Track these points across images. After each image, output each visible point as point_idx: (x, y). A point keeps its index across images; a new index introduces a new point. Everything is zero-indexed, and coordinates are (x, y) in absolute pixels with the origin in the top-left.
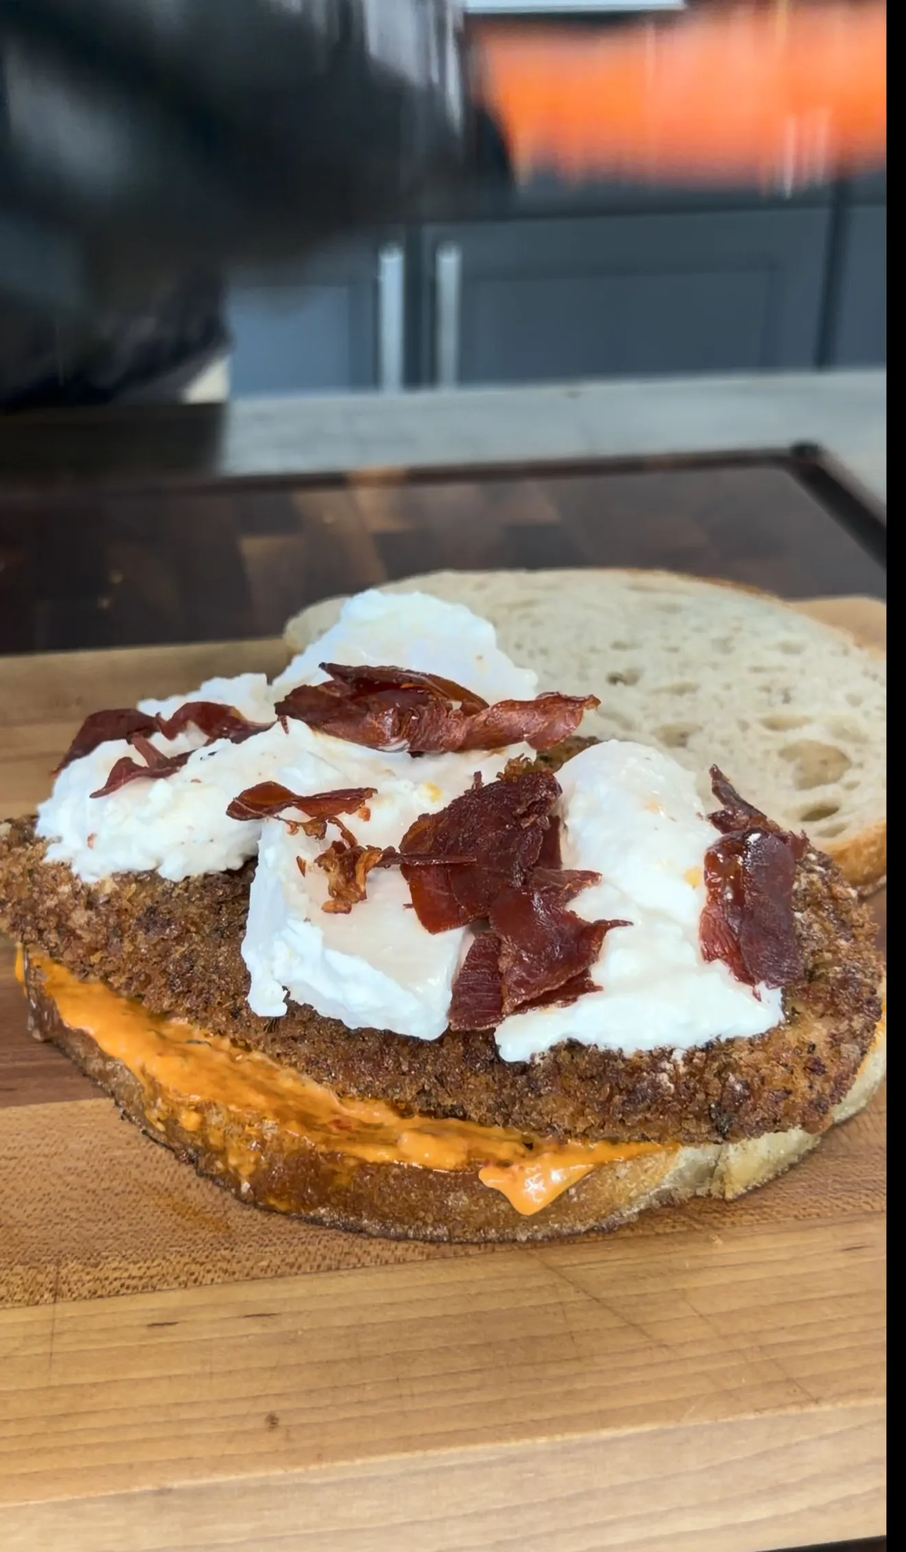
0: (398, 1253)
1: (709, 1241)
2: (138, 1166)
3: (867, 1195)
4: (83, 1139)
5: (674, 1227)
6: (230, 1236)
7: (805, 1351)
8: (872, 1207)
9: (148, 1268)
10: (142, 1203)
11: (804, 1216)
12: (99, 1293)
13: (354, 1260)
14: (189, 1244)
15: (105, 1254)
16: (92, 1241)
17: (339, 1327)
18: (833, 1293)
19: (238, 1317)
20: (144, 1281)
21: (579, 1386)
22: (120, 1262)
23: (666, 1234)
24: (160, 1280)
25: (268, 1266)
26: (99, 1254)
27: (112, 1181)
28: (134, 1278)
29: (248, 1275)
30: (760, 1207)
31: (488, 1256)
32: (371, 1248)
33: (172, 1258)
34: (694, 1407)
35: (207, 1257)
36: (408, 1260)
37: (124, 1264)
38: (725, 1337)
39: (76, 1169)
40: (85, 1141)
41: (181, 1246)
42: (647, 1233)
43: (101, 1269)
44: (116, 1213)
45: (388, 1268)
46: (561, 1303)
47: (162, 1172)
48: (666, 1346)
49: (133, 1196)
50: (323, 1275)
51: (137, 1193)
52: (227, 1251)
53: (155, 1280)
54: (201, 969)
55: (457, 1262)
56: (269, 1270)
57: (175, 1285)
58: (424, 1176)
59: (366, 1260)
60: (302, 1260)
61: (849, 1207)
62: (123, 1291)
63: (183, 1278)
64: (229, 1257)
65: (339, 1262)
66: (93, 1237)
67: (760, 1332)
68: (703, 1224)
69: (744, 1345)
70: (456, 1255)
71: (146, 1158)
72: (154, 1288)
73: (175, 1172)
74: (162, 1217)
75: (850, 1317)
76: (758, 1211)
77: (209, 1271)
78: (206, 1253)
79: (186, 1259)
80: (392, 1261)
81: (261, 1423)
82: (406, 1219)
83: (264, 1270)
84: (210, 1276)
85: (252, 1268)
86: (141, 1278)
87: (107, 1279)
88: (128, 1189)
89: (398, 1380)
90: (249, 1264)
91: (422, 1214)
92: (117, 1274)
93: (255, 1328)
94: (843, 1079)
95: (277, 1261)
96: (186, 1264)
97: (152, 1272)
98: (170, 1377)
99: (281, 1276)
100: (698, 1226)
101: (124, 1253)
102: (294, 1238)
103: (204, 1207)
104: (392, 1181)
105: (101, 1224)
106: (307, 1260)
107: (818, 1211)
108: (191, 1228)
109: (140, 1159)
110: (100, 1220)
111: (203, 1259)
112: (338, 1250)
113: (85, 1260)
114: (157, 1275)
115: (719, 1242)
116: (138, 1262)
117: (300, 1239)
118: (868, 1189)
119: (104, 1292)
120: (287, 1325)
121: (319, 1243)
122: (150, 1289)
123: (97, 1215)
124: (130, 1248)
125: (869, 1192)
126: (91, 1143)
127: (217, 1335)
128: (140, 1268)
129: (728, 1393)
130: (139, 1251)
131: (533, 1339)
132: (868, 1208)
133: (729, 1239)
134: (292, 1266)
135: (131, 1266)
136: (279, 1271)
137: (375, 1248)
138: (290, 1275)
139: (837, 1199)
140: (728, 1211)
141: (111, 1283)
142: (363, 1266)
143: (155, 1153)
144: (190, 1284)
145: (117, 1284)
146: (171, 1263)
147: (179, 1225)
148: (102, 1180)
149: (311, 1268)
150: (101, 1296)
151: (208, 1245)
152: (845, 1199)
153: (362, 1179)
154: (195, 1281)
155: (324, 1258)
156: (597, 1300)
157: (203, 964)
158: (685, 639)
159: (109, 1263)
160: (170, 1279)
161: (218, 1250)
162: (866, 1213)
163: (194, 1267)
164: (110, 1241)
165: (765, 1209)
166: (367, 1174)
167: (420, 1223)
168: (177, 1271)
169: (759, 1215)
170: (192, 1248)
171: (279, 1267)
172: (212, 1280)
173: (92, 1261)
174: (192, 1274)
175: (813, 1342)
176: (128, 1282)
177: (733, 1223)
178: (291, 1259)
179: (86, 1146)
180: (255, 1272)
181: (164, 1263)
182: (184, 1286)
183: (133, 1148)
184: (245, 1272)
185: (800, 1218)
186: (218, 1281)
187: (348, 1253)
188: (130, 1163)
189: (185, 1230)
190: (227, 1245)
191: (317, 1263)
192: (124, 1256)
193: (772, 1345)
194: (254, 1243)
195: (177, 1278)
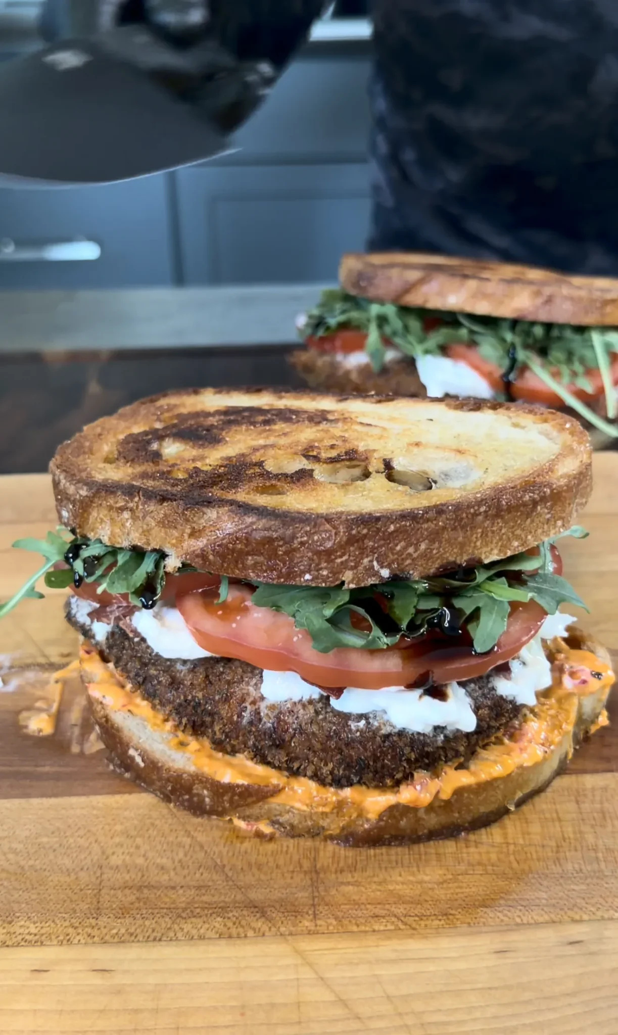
0: (202, 931)
3: (520, 910)
4: (26, 827)
5: (386, 926)
6: (98, 909)
8: (522, 920)
9: (42, 928)
10: (50, 878)
12: (7, 944)
13: (171, 934)
14: (71, 912)
15: (18, 914)
16: (12, 905)
17: (151, 985)
18: (480, 986)
19: (89, 971)
20: (37, 937)
22: (26, 921)
24: (47, 937)
25: (117, 934)
26: (14, 914)
27: (36, 860)
28: (31, 934)
29: (102, 939)
31: (259, 938)
32: (185, 926)
33: (58, 922)
35: (80, 923)
36: (206, 937)
37: (28, 923)
38: (400, 1014)
39: (16, 849)
40: (26, 829)
41: (66, 913)
42: (367, 929)
43: (13, 926)
44: (32, 885)
45: (192, 942)
46: (298, 979)
47: (68, 856)
48: (359, 1018)
49: (45, 874)
50: (151, 944)
51: (49, 871)
52: (94, 920)
53: (44, 936)
55: (238, 942)
56: (116, 937)
57: (55, 942)
59: (179, 935)
60: (138, 931)
61: (505, 919)
62: (23, 943)
63: (61, 938)
64: (94, 924)
65: (162, 935)
66: (13, 902)
67: (423, 1012)
68: (406, 924)
69: (410, 1020)
70: (239, 937)
71: (60, 845)
72: (42, 943)
73: (77, 857)
74: (60, 891)
75: (488, 1006)
76: (445, 918)
77: (78, 934)
78: (80, 920)
79: (67, 923)
80: (196, 937)
83: (113, 937)
84: (78, 938)
85: (106, 934)
86: (35, 935)
87: (15, 933)
88: (44, 867)
89: (178, 1028)
90: (105, 931)
92: (21, 931)
93: (97, 980)
95: (123, 931)
96: (66, 927)
97: (43, 931)
98: (35, 1010)
99: (123, 942)
100: (402, 927)
101: (30, 914)
102: (138, 914)
105: (21, 892)
106: (142, 931)
108: (76, 901)
109: (57, 846)
110: (21, 889)
111: (77, 924)
112: (164, 925)
113: (4, 918)
114: (46, 933)
116: (37, 922)
118: (522, 906)
119: (10, 943)
120: (118, 980)
121: (153, 919)
122: (39, 944)
123: (20, 885)
124: (34, 912)
126: (30, 830)
127: (72, 983)
130: (39, 915)
131: (273, 1005)
132: (518, 920)
134: (131, 934)
135: (32, 925)
136: (123, 938)
138: (129, 942)
139: (499, 912)
141: (16, 937)
142: (177, 939)
143: (67, 841)
144: (65, 942)
145: (20, 937)
146: (57, 925)
147: (68, 897)
148: (30, 859)
149: (144, 937)
150: (8, 946)
151: (83, 914)
152: (506, 912)
154: (68, 940)
155: (153, 931)
156: (322, 979)
159: (19, 922)
160: (53, 937)
161: (88, 918)
162: (517, 924)
163: (70, 930)
164: (23, 905)
165: (451, 917)
168: (59, 932)
170: (72, 916)
171: (123, 935)
172: (79, 941)
174: (68, 935)
175: (460, 1023)
176: (28, 937)
177: (426, 926)
178: (132, 930)
179: (27, 833)
180: (107, 938)
181: (53, 925)
182: (61, 943)
183: (55, 837)
184: (101, 936)
185: (472, 924)
186: (83, 941)
187: (169, 929)
188: (51, 847)
189: (71, 901)
190: (95, 915)
191: (147, 934)
192: (29, 917)
193: (429, 1023)
194: (112, 915)
195: (58, 937)
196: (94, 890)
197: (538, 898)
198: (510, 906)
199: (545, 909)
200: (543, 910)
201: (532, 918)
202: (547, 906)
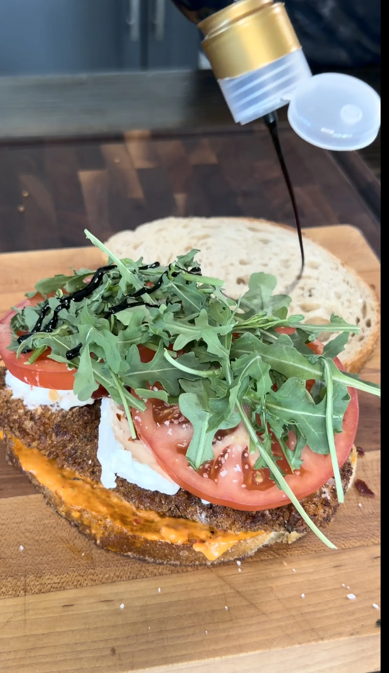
0: (160, 570)
1: (281, 563)
2: (55, 528)
3: (343, 540)
4: (32, 514)
5: (268, 557)
6: (93, 563)
7: (318, 615)
8: (345, 546)
9: (61, 578)
10: (57, 546)
11: (319, 551)
12: (42, 591)
13: (142, 574)
14: (77, 566)
15: (44, 572)
16: (38, 566)
17: (138, 606)
18: (329, 588)
19: (98, 602)
20: (60, 585)
21: (231, 633)
22: (50, 575)
23: (265, 560)
24: (66, 584)
25: (109, 577)
26: (41, 572)
27: (44, 535)
28: (56, 583)
29: (101, 581)
30: (301, 547)
31: (195, 571)
33: (70, 573)
34: (275, 642)
35: (84, 573)
36: (164, 573)
37: (52, 576)
38: (288, 610)
39: (30, 529)
40: (33, 516)
41: (74, 568)
42: (257, 559)
43: (43, 579)
44: (47, 552)
45: (156, 578)
46: (224, 594)
47: (65, 531)
48: (265, 614)
49: (53, 543)
50: (131, 581)
51: (55, 541)
52: (92, 570)
53: (64, 584)
54: (79, 454)
55: (183, 575)
56: (109, 579)
57: (72, 587)
58: (171, 546)
59: (147, 574)
60: (122, 574)
62: (52, 590)
63: (75, 583)
64: (93, 573)
65: (137, 575)
66: (38, 564)
67: (301, 607)
68: (279, 555)
69: (294, 613)
70: (183, 571)
71: (57, 524)
72: (64, 588)
73: (70, 531)
74: (66, 553)
75: (336, 599)
76: (301, 549)
77: (85, 580)
78: (84, 571)
79: (76, 574)
80: (157, 574)
81: (108, 652)
82: (163, 558)
83: (107, 579)
84: (86, 582)
85: (102, 578)
86: (59, 583)
87: (45, 584)
88: (51, 540)
89: (161, 631)
90: (101, 576)
91: (169, 557)
92: (49, 582)
93: (105, 607)
94: (336, 507)
95: (112, 575)
96: (76, 576)
97: (63, 580)
98: (72, 631)
99: (114, 582)
100: (277, 556)
101: (51, 571)
102: (118, 563)
103: (82, 548)
104: (158, 546)
105: (41, 557)
106: (124, 574)
107: (323, 548)
108: (77, 559)
109: (55, 525)
110: (41, 555)
111: (82, 574)
112: (136, 569)
113: (36, 575)
114: (65, 582)
115: (285, 564)
116: (57, 575)
117: (121, 563)
118: (344, 537)
119: (45, 590)
121: (129, 566)
122: (62, 588)
123: (39, 552)
124: (54, 569)
125: (344, 539)
126: (35, 516)
127: (90, 610)
128: (58, 579)
129: (288, 636)
130: (57, 570)
131: (213, 611)
133: (289, 562)
134: (118, 577)
135: (55, 577)
136: (113, 580)
137: (151, 568)
138: (118, 581)
140: (289, 548)
141: (47, 586)
142: (146, 577)
143: (61, 521)
144: (78, 586)
145: (49, 586)
146: (70, 576)
147: (72, 557)
148: (41, 535)
149: (126, 578)
150: (43, 592)
151: (85, 567)
153: (146, 545)
154: (80, 584)
155: (131, 573)
156: (238, 592)
157: (80, 452)
158: (270, 259)
159: (46, 576)
160: (70, 584)
161: (89, 569)
162: (343, 549)
163: (79, 578)
164: (45, 565)
165: (304, 548)
166: (148, 543)
167: (169, 560)
168: (73, 580)
169: (301, 550)
170: (78, 569)
171: (113, 578)
172: (87, 584)
173: (39, 575)
174: (79, 581)
175: (322, 611)
176: (54, 585)
177: (291, 555)
178: (118, 574)
179: (33, 518)
180: (104, 580)
181: (68, 576)
182: (76, 587)
183: (52, 519)
184: (100, 580)
185: (318, 551)
186: (90, 584)
187: (140, 571)
188: (52, 526)
189: (75, 559)
190: (92, 567)
191: (128, 575)
192: (51, 573)
193: (305, 613)
194: (103, 566)
195: (73, 583)
196: (87, 551)
197: (352, 532)
198: (337, 538)
199: (357, 538)
200: (356, 539)
201: (351, 545)
202: (357, 536)
